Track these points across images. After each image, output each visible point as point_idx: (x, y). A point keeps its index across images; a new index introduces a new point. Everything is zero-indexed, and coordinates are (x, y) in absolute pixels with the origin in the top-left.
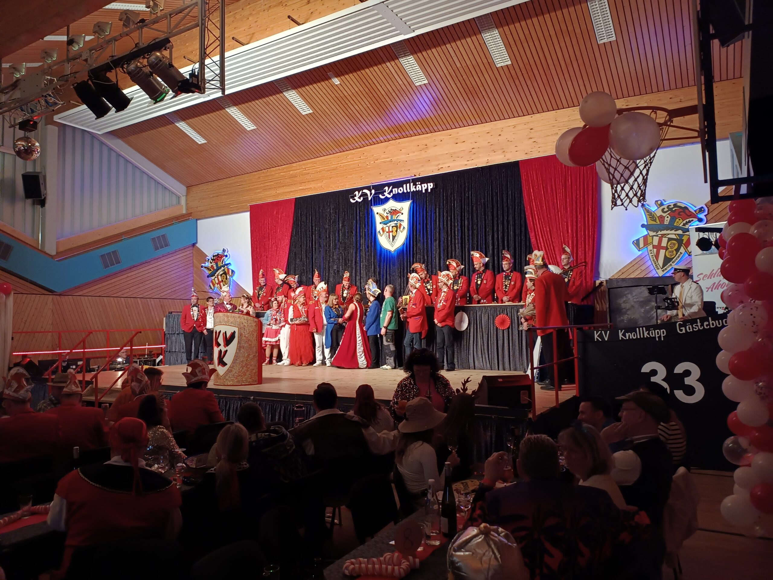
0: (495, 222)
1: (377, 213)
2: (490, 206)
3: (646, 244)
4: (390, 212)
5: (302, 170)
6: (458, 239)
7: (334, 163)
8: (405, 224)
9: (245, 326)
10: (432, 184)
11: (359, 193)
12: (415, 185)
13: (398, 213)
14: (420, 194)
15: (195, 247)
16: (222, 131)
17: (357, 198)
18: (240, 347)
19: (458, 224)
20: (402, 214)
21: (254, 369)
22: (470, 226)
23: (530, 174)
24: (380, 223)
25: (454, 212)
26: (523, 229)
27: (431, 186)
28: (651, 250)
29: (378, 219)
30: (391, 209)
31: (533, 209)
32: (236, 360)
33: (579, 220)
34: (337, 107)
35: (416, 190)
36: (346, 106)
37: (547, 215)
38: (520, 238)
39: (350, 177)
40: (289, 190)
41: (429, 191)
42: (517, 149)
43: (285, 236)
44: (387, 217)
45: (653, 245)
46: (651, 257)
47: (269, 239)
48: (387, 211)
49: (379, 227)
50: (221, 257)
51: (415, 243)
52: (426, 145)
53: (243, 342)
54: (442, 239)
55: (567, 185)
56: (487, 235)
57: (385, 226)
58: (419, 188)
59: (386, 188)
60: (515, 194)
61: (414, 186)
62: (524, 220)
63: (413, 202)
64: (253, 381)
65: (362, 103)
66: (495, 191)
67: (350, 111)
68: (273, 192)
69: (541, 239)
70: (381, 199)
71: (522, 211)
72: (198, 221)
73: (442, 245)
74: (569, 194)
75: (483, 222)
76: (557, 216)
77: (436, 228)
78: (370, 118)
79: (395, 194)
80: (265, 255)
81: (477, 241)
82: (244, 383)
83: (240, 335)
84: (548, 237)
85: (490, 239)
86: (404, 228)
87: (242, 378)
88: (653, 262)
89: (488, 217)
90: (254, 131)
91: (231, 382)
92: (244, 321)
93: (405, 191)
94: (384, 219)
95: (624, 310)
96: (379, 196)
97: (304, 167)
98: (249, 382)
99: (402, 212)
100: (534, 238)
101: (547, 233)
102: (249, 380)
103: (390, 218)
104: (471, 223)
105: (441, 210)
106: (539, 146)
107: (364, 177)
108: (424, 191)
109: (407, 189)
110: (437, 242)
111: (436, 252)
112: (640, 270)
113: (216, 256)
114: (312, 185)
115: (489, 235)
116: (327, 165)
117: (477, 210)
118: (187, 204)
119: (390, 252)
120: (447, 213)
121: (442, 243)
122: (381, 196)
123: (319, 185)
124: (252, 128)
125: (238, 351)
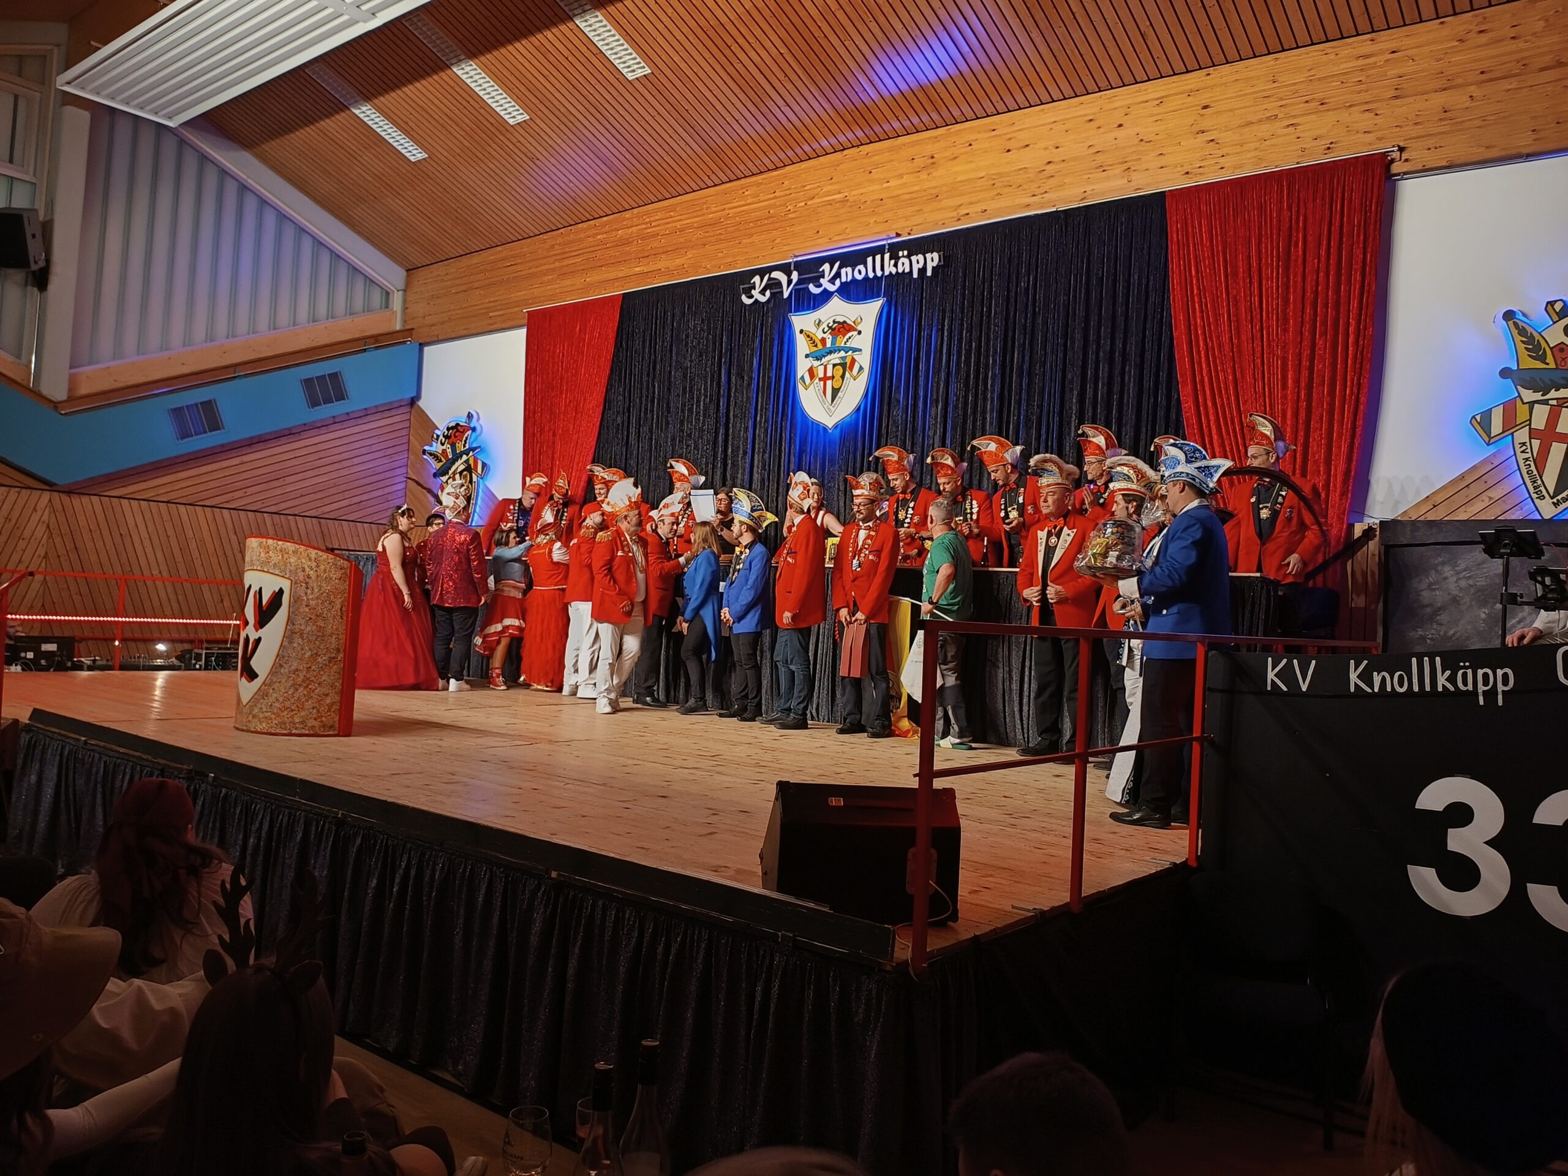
0: (1091, 356)
1: (801, 331)
2: (1080, 313)
3: (1510, 424)
4: (830, 328)
5: (644, 226)
6: (992, 401)
7: (713, 209)
8: (864, 359)
9: (309, 577)
10: (935, 255)
11: (762, 281)
12: (895, 257)
13: (849, 331)
14: (907, 281)
15: (415, 406)
16: (454, 126)
17: (755, 293)
18: (293, 632)
19: (994, 361)
20: (860, 333)
21: (327, 695)
22: (1026, 367)
23: (1193, 227)
24: (807, 356)
25: (989, 329)
26: (1163, 376)
27: (933, 259)
28: (1524, 444)
29: (802, 347)
30: (834, 322)
31: (1192, 322)
32: (281, 666)
33: (1319, 352)
34: (707, 55)
35: (897, 272)
36: (727, 52)
37: (1231, 338)
38: (1152, 400)
39: (749, 241)
40: (611, 276)
41: (929, 273)
42: (1163, 161)
43: (596, 384)
44: (823, 340)
45: (1530, 429)
46: (1521, 462)
47: (561, 393)
48: (824, 326)
49: (802, 365)
50: (463, 432)
51: (886, 407)
52: (933, 157)
53: (300, 620)
54: (952, 398)
55: (1293, 257)
56: (1067, 390)
57: (816, 363)
58: (904, 265)
59: (826, 267)
60: (1148, 282)
61: (893, 262)
62: (1166, 350)
63: (889, 302)
64: (324, 726)
65: (768, 44)
66: (1097, 274)
67: (739, 66)
68: (578, 281)
69: (1209, 404)
70: (815, 295)
71: (1164, 326)
72: (426, 349)
73: (950, 415)
74: (1295, 282)
75: (1060, 355)
76: (1257, 342)
77: (940, 370)
78: (789, 86)
79: (846, 282)
80: (550, 429)
81: (1041, 407)
82: (296, 729)
83: (295, 600)
84: (1228, 399)
85: (1074, 401)
86: (861, 368)
87: (292, 717)
88: (1526, 476)
89: (1073, 343)
90: (524, 125)
91: (264, 725)
92: (306, 564)
93: (871, 275)
94: (816, 346)
95: (1429, 610)
96: (808, 288)
97: (648, 220)
98: (313, 727)
99: (859, 328)
100: (1191, 400)
101: (1226, 388)
102: (311, 723)
103: (829, 344)
104: (1027, 358)
105: (956, 324)
106: (1224, 151)
107: (778, 240)
108: (915, 275)
109: (874, 270)
110: (940, 407)
111: (935, 433)
112: (1487, 500)
113: (452, 428)
114: (662, 264)
115: (1072, 390)
116: (699, 213)
117: (1045, 323)
118: (405, 309)
119: (825, 429)
120: (970, 331)
121: (950, 409)
122: (811, 287)
123: (678, 262)
124: (520, 119)
125: (286, 643)
